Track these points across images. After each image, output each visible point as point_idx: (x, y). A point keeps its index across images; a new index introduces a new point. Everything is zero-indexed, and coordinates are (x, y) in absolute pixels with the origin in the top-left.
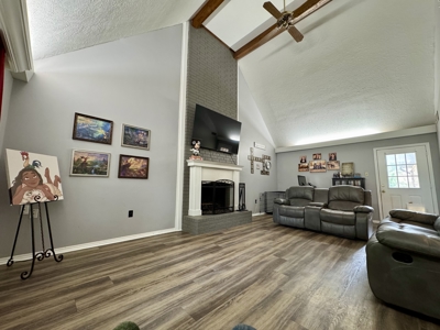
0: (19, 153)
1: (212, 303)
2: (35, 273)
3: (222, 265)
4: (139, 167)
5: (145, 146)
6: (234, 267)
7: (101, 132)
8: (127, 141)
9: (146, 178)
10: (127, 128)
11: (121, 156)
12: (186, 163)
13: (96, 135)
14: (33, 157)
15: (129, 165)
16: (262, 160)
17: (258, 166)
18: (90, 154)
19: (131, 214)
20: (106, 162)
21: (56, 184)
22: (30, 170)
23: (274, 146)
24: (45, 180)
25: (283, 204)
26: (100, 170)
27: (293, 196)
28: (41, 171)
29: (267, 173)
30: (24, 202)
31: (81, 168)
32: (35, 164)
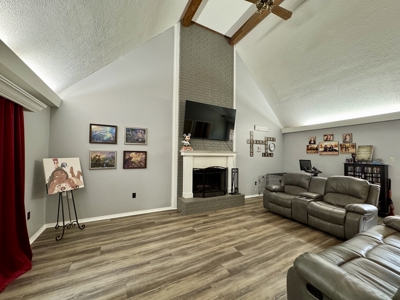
0: (51, 160)
1: (149, 286)
2: (65, 236)
3: (183, 250)
4: (139, 159)
5: (143, 142)
6: (190, 254)
7: (109, 135)
8: (129, 140)
9: (145, 167)
10: (128, 130)
11: (125, 152)
12: (179, 153)
13: (105, 138)
14: (61, 161)
15: (131, 158)
16: (264, 143)
17: (260, 149)
18: (102, 152)
19: (134, 195)
20: (113, 158)
21: (78, 177)
22: (59, 170)
23: (281, 126)
24: (70, 176)
25: (275, 191)
26: (110, 164)
27: (289, 182)
28: (67, 170)
29: (271, 155)
30: (56, 192)
31: (97, 163)
32: (63, 165)
